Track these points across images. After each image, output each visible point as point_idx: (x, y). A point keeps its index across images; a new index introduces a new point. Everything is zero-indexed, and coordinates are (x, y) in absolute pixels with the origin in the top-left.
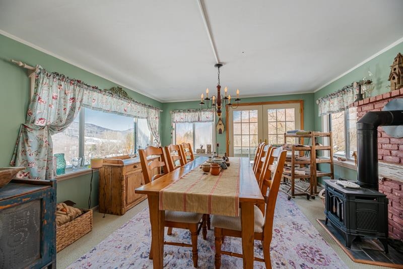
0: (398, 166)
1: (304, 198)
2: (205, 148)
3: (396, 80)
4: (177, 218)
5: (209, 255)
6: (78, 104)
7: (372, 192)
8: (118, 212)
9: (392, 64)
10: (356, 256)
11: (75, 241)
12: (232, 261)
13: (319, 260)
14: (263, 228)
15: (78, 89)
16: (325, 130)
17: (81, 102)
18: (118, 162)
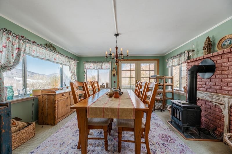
0: (205, 93)
1: (159, 111)
2: (105, 84)
3: (206, 50)
4: (95, 123)
5: (113, 143)
6: (22, 52)
7: (194, 105)
8: (52, 123)
9: (205, 42)
10: (187, 137)
11: (23, 143)
12: (126, 145)
13: (170, 141)
14: (145, 125)
15: (22, 42)
16: (170, 76)
17: (24, 51)
18: (52, 92)
